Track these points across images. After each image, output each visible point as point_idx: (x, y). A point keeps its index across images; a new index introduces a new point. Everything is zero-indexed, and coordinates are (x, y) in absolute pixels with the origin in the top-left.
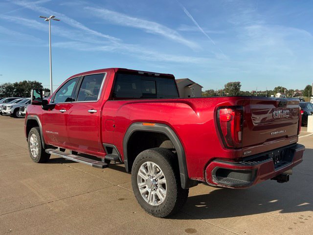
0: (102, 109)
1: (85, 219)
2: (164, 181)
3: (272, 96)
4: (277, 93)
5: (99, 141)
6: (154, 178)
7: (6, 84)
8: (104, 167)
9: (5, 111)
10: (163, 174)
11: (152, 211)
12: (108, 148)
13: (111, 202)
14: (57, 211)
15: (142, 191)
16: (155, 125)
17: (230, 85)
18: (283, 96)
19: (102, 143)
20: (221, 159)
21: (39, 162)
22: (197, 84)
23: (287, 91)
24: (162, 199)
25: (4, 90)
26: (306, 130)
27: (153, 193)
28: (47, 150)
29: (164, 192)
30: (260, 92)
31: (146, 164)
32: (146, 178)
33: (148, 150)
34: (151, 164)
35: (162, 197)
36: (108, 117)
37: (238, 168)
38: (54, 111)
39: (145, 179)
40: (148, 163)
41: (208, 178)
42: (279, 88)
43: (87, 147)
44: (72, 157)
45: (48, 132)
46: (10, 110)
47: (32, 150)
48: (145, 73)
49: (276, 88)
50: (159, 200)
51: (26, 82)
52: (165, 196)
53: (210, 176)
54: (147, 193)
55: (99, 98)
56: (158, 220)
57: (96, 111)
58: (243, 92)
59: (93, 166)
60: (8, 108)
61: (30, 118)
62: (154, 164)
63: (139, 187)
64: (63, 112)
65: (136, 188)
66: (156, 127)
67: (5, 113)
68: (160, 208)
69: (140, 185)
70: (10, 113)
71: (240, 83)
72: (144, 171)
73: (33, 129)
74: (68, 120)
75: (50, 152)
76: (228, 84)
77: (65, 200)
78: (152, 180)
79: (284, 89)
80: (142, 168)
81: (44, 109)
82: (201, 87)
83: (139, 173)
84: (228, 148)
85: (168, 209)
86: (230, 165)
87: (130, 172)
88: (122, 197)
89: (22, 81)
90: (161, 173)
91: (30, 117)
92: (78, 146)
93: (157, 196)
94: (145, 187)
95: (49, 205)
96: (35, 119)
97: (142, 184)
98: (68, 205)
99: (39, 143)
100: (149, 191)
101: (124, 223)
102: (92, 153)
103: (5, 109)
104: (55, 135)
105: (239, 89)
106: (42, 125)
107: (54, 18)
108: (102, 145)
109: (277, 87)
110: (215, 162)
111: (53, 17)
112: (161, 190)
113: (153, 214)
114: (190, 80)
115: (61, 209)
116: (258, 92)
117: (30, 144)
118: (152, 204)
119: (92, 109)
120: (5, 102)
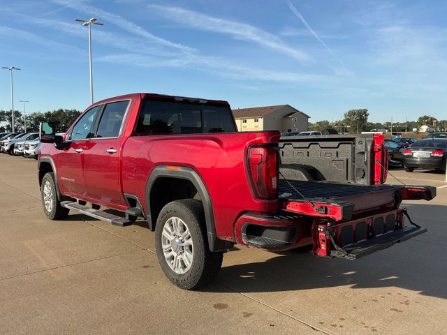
0: (123, 147)
1: (91, 290)
2: (190, 242)
3: (415, 130)
4: (422, 125)
5: (119, 190)
6: (180, 239)
7: (35, 114)
8: (125, 225)
9: (27, 152)
10: (189, 233)
11: (177, 281)
12: (129, 199)
13: (131, 270)
14: (59, 279)
15: (167, 255)
16: (179, 169)
17: (352, 113)
18: (432, 129)
19: (123, 193)
20: (252, 213)
21: (54, 219)
22: (301, 113)
23: (437, 122)
24: (189, 265)
25: (32, 122)
26: (445, 179)
27: (179, 257)
28: (62, 203)
29: (191, 256)
30: (398, 124)
31: (171, 221)
32: (171, 238)
33: (173, 202)
34: (177, 220)
35: (188, 263)
36: (129, 159)
37: (271, 223)
38: (71, 150)
39: (170, 240)
40: (173, 219)
41: (238, 236)
42: (426, 118)
43: (110, 199)
44: (90, 212)
45: (63, 178)
46: (34, 150)
47: (45, 202)
48: (184, 100)
49: (420, 118)
50: (185, 267)
51: (62, 111)
52: (192, 261)
53: (239, 235)
54: (172, 258)
55: (120, 133)
56: (184, 292)
57: (115, 151)
58: (371, 124)
59: (113, 223)
60: (31, 147)
61: (43, 161)
62: (180, 220)
63: (164, 251)
64: (79, 152)
65: (160, 250)
66: (180, 172)
67: (27, 154)
68: (185, 277)
69: (165, 247)
70: (33, 154)
71: (367, 110)
72: (169, 229)
73: (47, 175)
74: (84, 161)
75: (66, 206)
76: (349, 112)
77: (73, 267)
78: (177, 241)
79: (432, 119)
80: (167, 226)
81: (58, 148)
82: (308, 117)
83: (164, 233)
84: (260, 198)
85: (194, 278)
86: (261, 219)
87: (154, 230)
88: (148, 264)
89: (57, 110)
90: (188, 232)
91: (43, 158)
92: (99, 198)
93: (183, 262)
94: (171, 251)
95: (51, 272)
96: (48, 161)
97: (167, 246)
98: (74, 273)
99: (54, 194)
100: (175, 255)
101: (138, 295)
102: (113, 207)
103: (27, 148)
104: (71, 182)
105: (366, 119)
106: (57, 170)
107: (96, 22)
108: (124, 196)
109: (422, 116)
110: (244, 216)
111: (94, 20)
112: (188, 254)
113: (178, 285)
114: (291, 107)
115: (65, 277)
116: (394, 124)
117: (43, 194)
118: (177, 272)
119: (111, 148)
120: (29, 139)
